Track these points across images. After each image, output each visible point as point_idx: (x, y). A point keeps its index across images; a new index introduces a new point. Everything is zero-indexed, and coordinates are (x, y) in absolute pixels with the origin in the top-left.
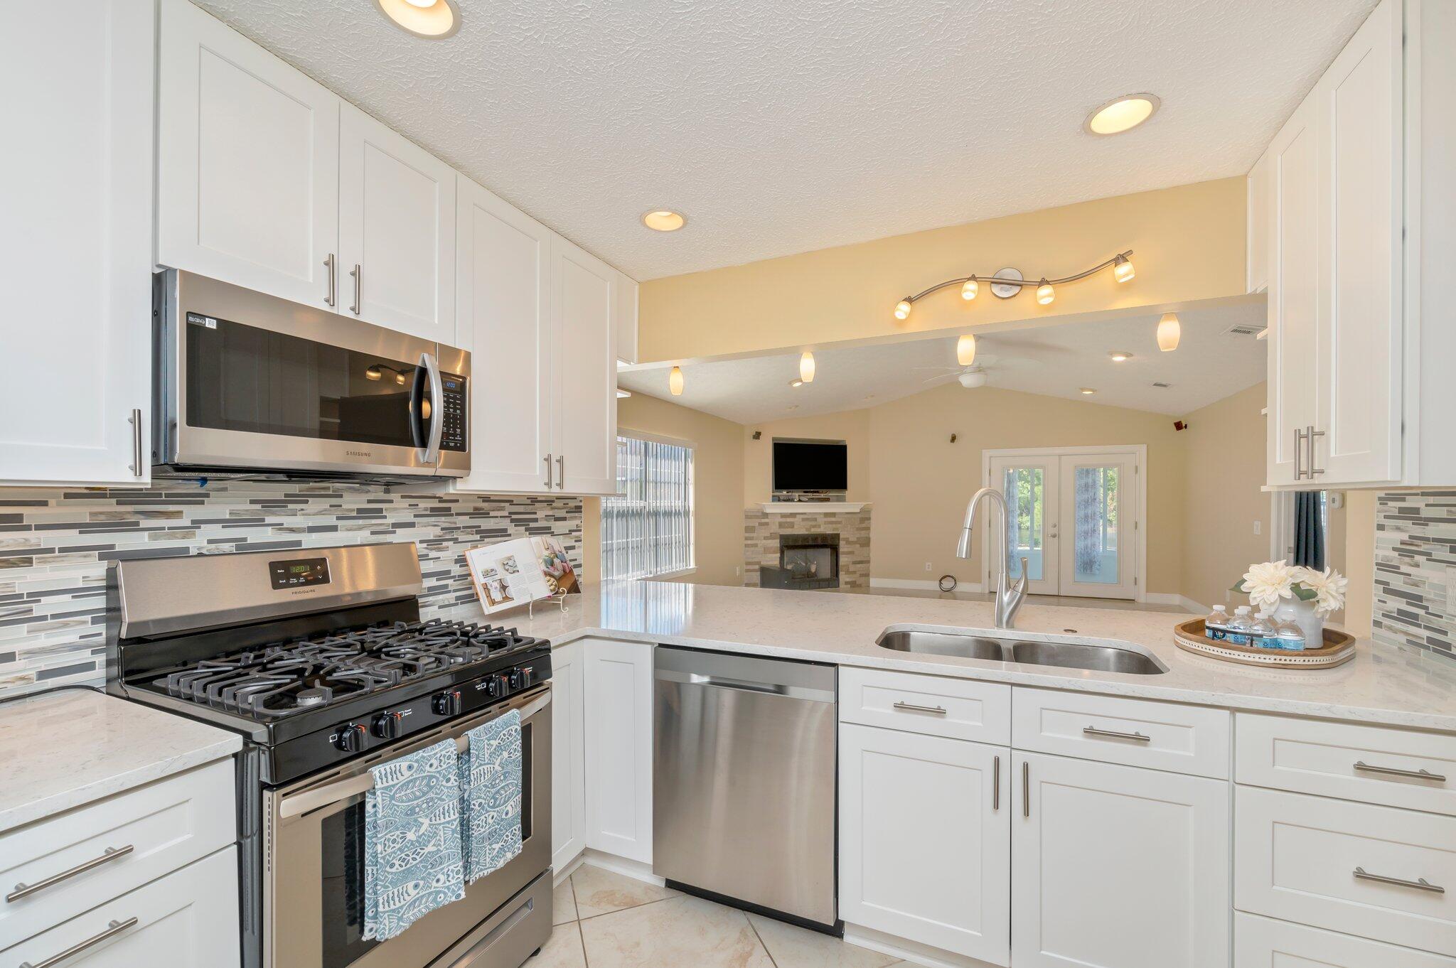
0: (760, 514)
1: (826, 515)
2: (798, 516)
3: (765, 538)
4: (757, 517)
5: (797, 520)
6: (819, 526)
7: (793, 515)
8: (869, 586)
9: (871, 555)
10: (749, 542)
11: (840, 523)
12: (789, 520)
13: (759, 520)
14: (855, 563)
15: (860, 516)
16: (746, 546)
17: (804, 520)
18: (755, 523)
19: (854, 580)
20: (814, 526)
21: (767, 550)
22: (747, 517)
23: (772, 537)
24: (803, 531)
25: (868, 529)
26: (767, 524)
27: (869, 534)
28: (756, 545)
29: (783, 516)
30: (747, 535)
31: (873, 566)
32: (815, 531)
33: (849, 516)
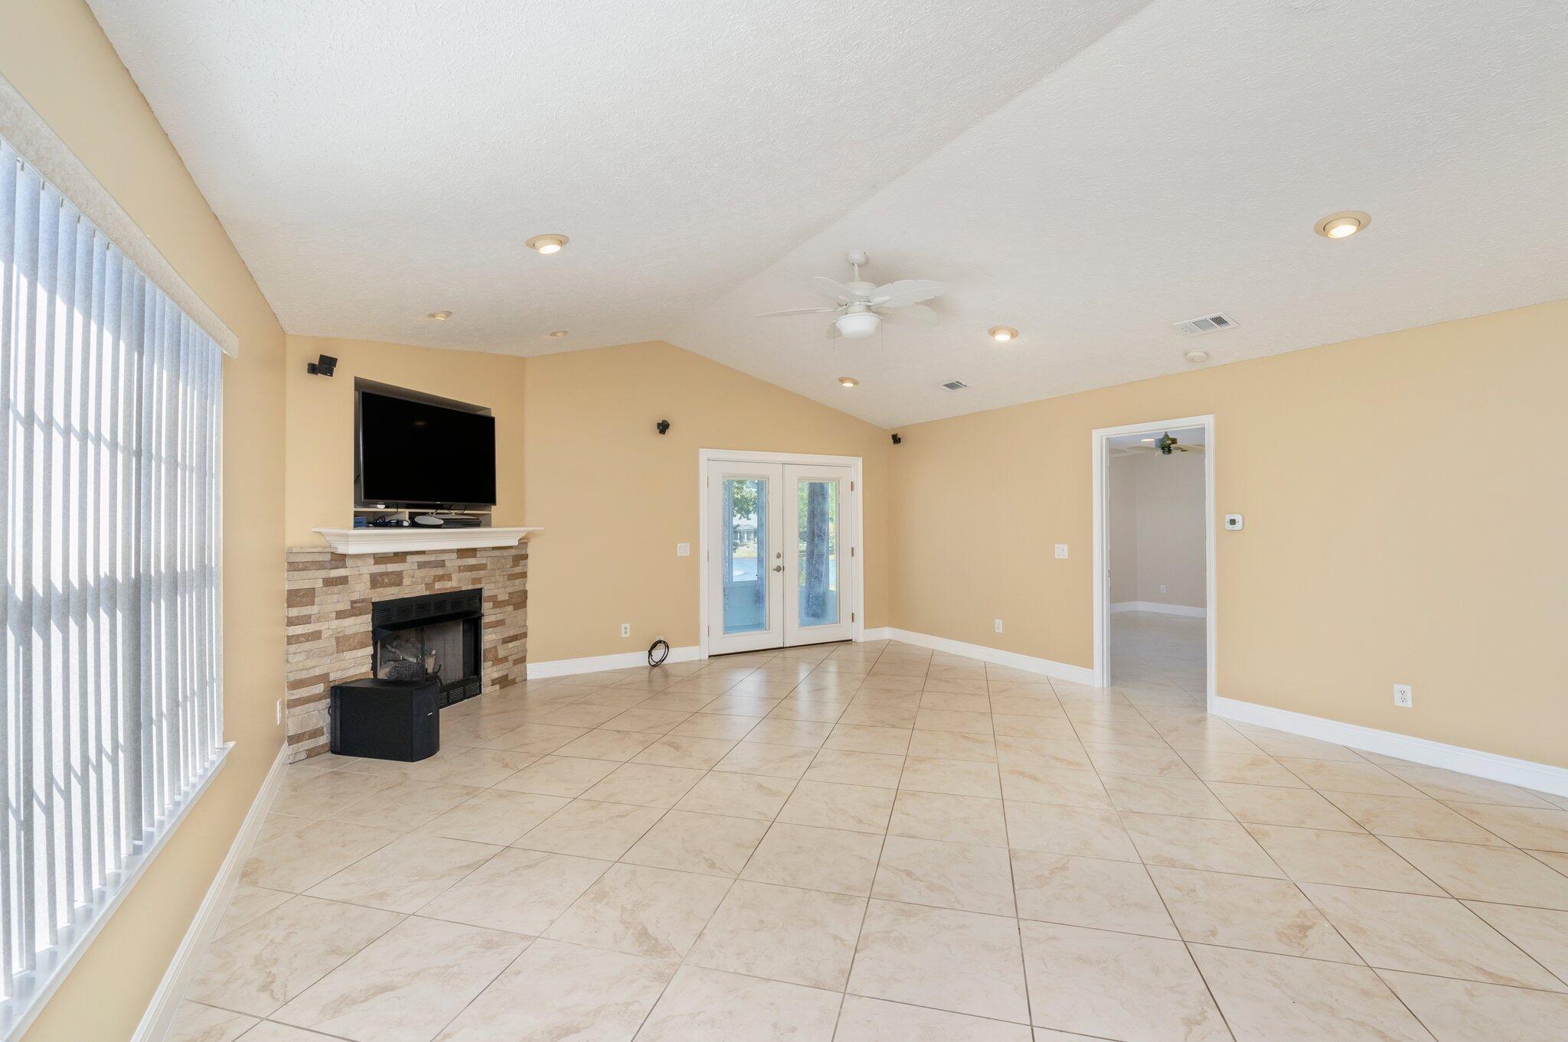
0: (328, 557)
1: (462, 553)
2: (409, 558)
3: (340, 615)
4: (319, 565)
5: (407, 567)
6: (450, 579)
7: (400, 556)
8: (526, 680)
9: (529, 623)
10: (299, 630)
11: (482, 567)
12: (391, 567)
13: (324, 574)
14: (506, 641)
15: (513, 552)
16: (291, 640)
17: (421, 565)
18: (313, 580)
19: (504, 673)
20: (441, 578)
21: (343, 643)
22: (293, 567)
23: (354, 610)
24: (420, 591)
25: (524, 575)
26: (343, 580)
27: (524, 585)
28: (316, 636)
29: (380, 558)
30: (294, 612)
31: (531, 643)
32: (441, 587)
33: (497, 553)
